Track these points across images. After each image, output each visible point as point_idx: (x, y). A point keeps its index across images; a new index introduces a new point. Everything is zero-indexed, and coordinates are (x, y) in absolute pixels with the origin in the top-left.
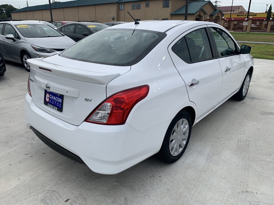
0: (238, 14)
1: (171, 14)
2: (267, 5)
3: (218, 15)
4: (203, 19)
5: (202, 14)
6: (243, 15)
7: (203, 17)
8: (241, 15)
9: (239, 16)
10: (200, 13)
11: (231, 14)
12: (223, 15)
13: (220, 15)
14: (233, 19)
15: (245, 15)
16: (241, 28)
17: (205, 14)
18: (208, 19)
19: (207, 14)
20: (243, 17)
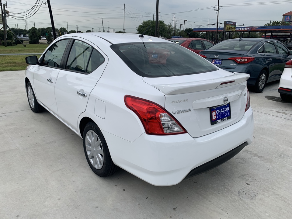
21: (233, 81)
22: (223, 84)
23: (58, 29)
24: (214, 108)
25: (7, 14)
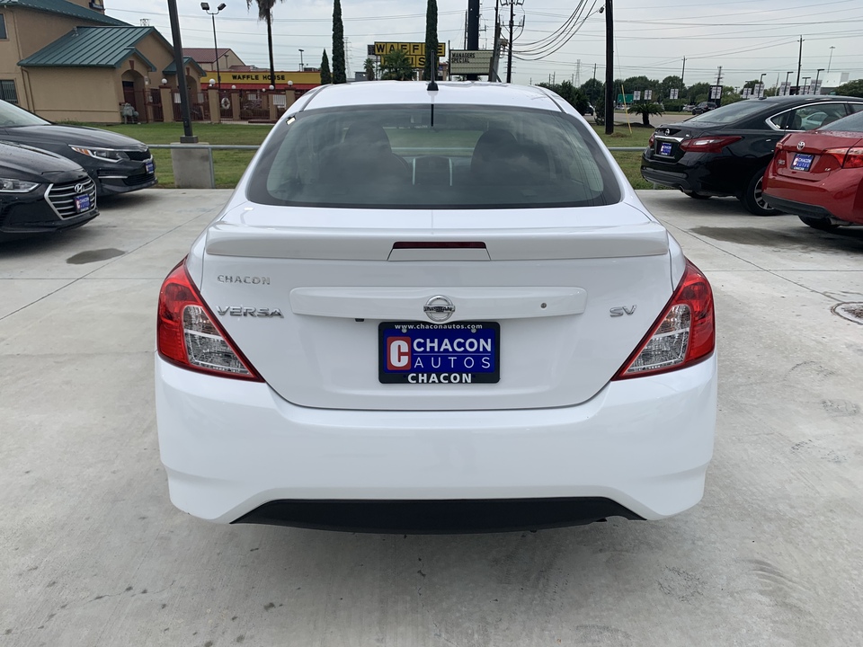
0: (235, 74)
1: (25, 62)
2: (301, 51)
3: (188, 73)
4: (147, 83)
5: (138, 68)
6: (248, 77)
7: (146, 77)
8: (244, 77)
9: (239, 78)
10: (132, 63)
11: (218, 72)
12: (202, 73)
13: (193, 74)
14: (234, 87)
15: (254, 77)
17: (149, 67)
18: (165, 86)
19: (156, 70)
20: (250, 81)
21: (481, 245)
22: (399, 245)
23: (658, 81)
24: (397, 327)
25: (502, 49)
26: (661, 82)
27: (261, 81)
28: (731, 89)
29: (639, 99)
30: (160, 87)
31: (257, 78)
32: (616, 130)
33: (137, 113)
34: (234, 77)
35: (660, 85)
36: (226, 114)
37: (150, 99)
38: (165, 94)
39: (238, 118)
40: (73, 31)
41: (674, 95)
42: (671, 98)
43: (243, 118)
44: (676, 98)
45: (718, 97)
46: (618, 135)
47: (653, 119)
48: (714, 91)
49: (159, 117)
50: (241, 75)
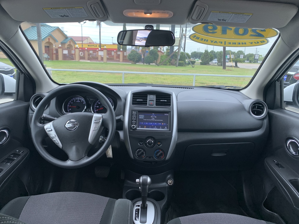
0: (89, 45)
3: (70, 43)
4: (54, 46)
5: (51, 41)
6: (93, 46)
7: (54, 44)
8: (92, 46)
9: (90, 46)
10: (49, 39)
11: (82, 44)
12: (75, 44)
13: (72, 44)
16: (96, 58)
17: (55, 41)
18: (60, 48)
19: (58, 41)
20: (94, 47)
26: (236, 52)
27: (98, 47)
28: (261, 56)
29: (229, 58)
30: (58, 48)
31: (96, 46)
32: (227, 68)
33: (49, 57)
34: (89, 46)
35: (236, 53)
36: (81, 58)
37: (55, 52)
38: (60, 50)
39: (87, 59)
40: (30, 28)
41: (242, 57)
42: (241, 58)
43: (89, 60)
44: (242, 58)
45: (258, 58)
46: (229, 70)
47: (239, 64)
48: (256, 56)
49: (57, 58)
50: (91, 45)
